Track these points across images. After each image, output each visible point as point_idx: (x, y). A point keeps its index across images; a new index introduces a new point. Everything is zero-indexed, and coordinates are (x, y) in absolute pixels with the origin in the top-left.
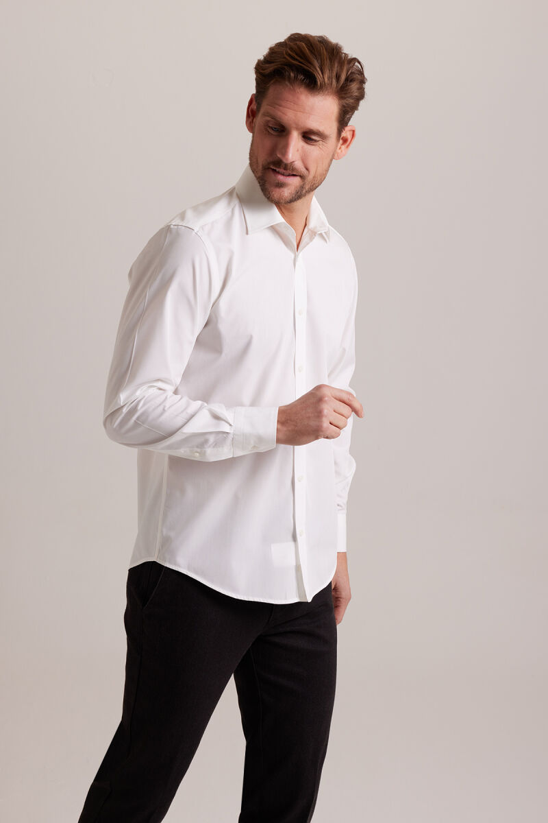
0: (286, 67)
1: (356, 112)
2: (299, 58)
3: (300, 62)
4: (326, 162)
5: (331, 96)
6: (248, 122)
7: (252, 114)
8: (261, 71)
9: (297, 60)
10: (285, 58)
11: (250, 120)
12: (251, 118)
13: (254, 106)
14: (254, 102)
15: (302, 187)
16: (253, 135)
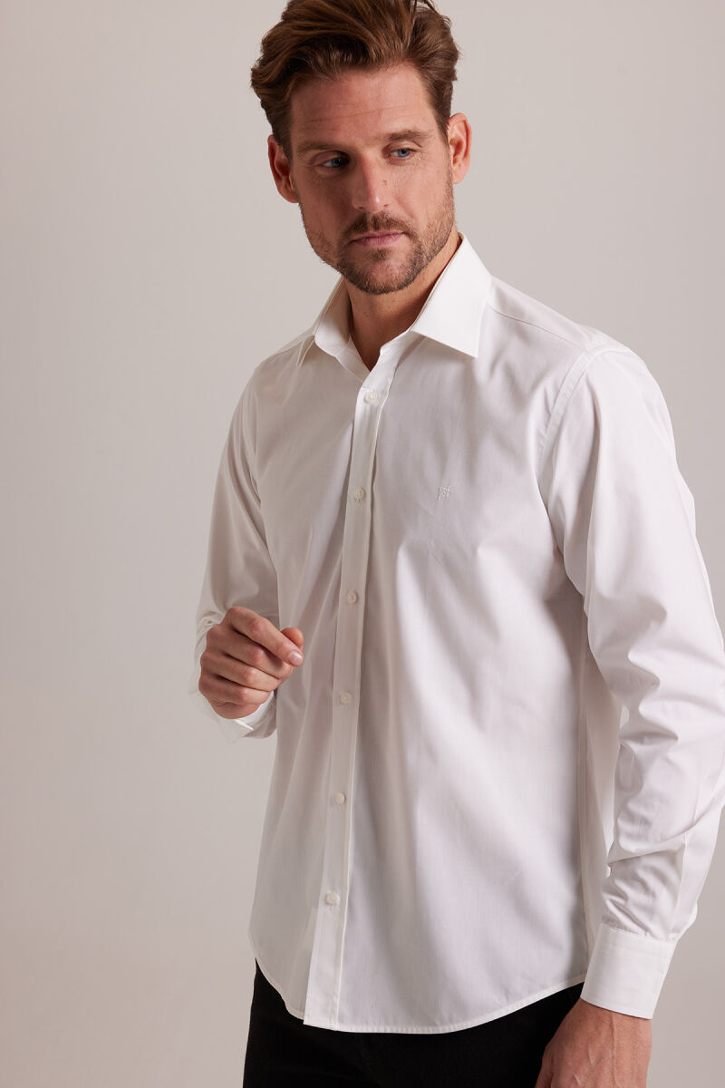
0: (304, 49)
1: (455, 84)
2: (318, 24)
3: (322, 28)
4: (440, 190)
5: (402, 65)
6: (282, 187)
7: (281, 171)
8: (266, 80)
9: (316, 28)
10: (296, 35)
11: (284, 182)
12: (284, 178)
13: (280, 156)
14: (278, 149)
15: (419, 252)
16: (301, 205)
